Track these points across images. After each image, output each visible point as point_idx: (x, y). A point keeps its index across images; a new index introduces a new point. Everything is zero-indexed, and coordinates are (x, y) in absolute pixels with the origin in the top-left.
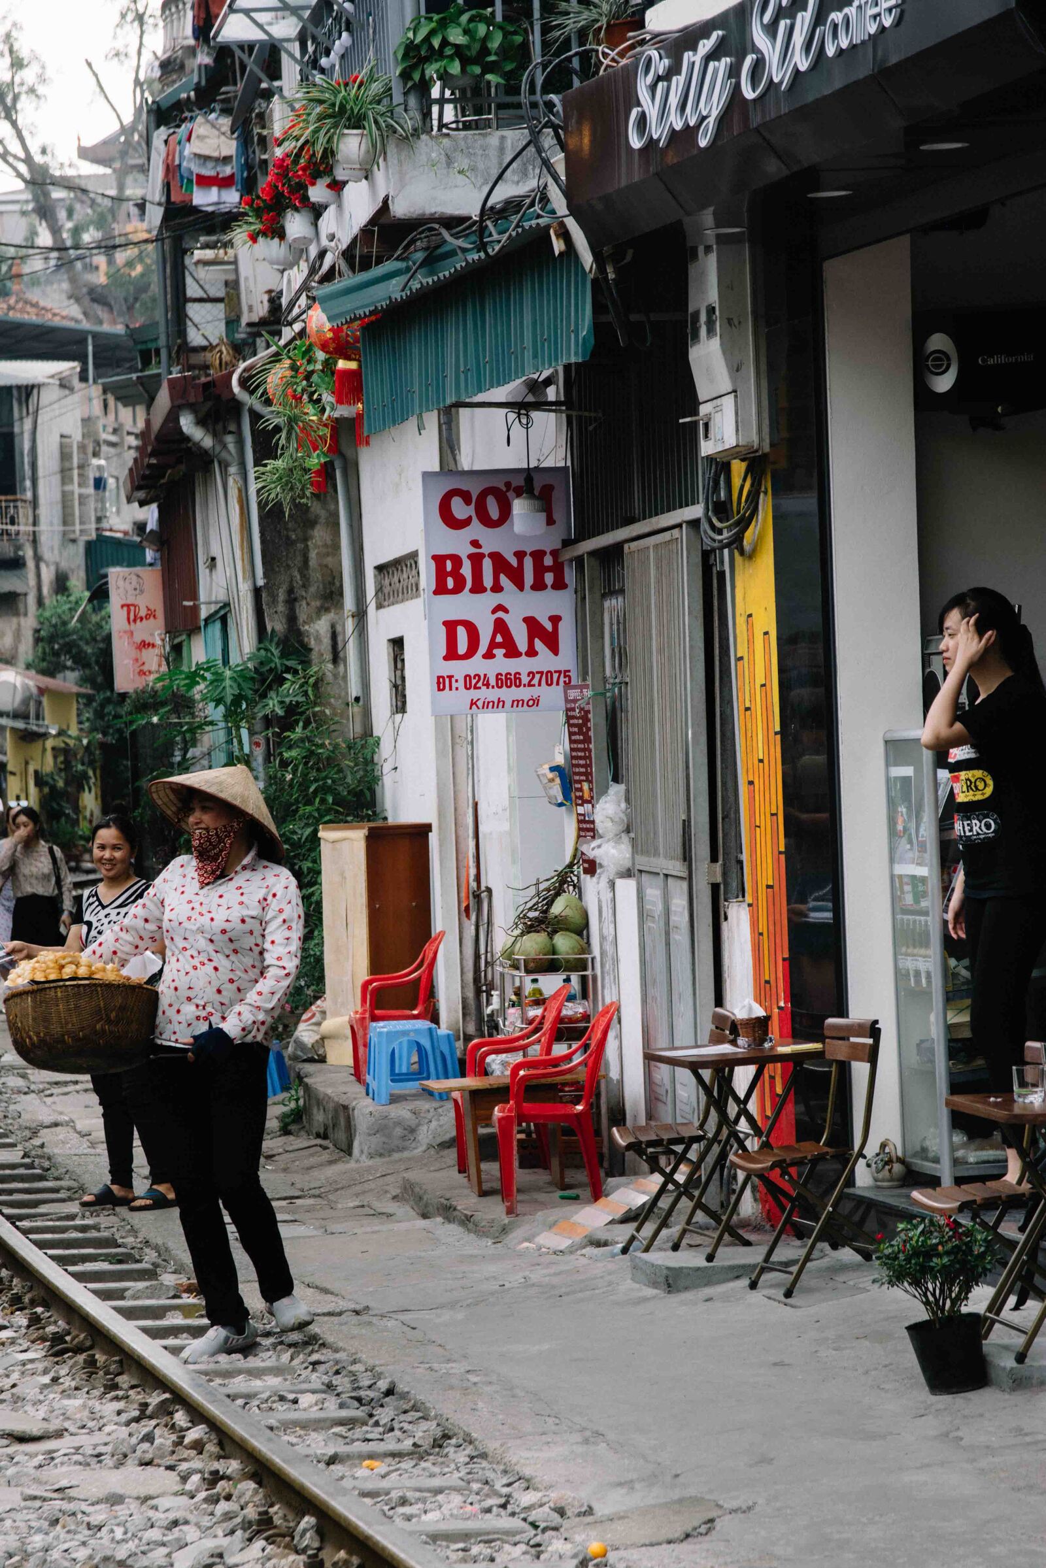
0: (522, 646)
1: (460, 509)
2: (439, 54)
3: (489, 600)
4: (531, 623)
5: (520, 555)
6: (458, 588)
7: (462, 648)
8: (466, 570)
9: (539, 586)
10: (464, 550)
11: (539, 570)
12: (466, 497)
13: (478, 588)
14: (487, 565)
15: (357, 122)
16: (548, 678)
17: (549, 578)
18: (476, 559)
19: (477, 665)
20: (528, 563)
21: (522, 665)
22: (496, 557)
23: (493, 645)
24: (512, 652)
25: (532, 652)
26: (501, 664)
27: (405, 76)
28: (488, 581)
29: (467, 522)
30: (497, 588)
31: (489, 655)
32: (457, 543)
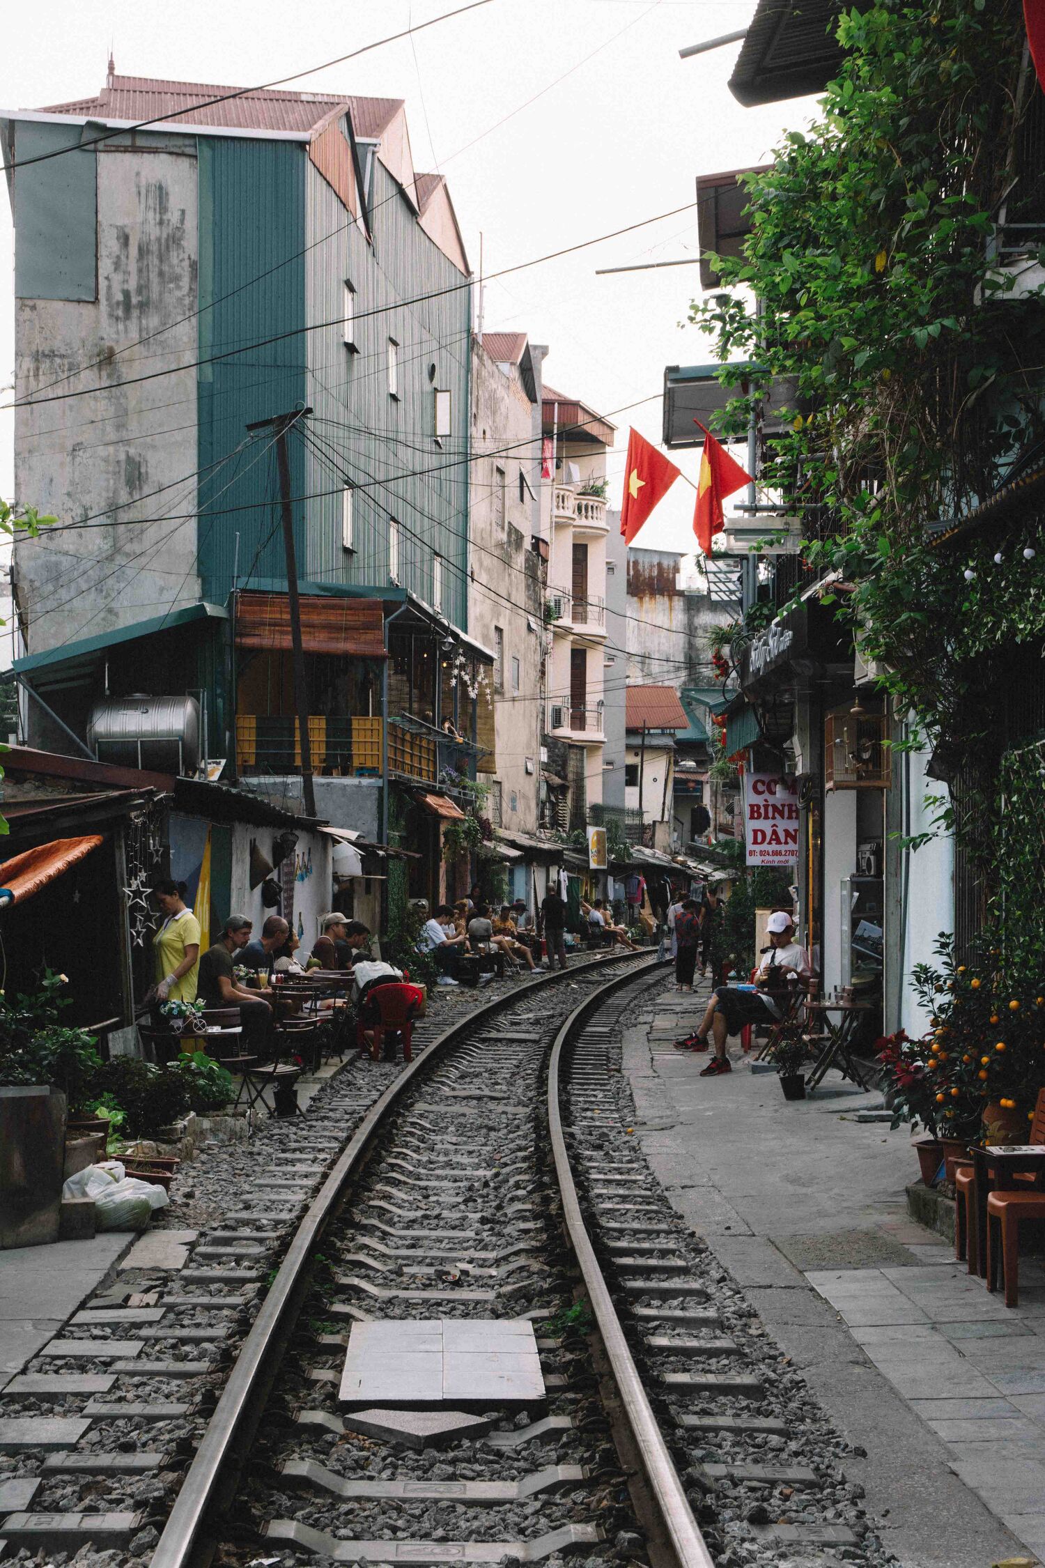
0: (783, 840)
1: (760, 787)
2: (759, 618)
3: (771, 822)
4: (787, 832)
5: (783, 806)
6: (759, 817)
7: (759, 840)
8: (762, 810)
9: (790, 817)
10: (762, 803)
11: (790, 811)
12: (763, 783)
13: (766, 817)
14: (770, 809)
15: (728, 642)
16: (792, 853)
17: (794, 815)
18: (766, 807)
19: (765, 847)
20: (786, 809)
21: (783, 848)
22: (774, 807)
23: (771, 839)
24: (779, 842)
25: (786, 843)
26: (774, 847)
27: (747, 624)
28: (770, 815)
29: (762, 793)
30: (774, 818)
31: (770, 843)
32: (759, 800)
